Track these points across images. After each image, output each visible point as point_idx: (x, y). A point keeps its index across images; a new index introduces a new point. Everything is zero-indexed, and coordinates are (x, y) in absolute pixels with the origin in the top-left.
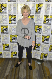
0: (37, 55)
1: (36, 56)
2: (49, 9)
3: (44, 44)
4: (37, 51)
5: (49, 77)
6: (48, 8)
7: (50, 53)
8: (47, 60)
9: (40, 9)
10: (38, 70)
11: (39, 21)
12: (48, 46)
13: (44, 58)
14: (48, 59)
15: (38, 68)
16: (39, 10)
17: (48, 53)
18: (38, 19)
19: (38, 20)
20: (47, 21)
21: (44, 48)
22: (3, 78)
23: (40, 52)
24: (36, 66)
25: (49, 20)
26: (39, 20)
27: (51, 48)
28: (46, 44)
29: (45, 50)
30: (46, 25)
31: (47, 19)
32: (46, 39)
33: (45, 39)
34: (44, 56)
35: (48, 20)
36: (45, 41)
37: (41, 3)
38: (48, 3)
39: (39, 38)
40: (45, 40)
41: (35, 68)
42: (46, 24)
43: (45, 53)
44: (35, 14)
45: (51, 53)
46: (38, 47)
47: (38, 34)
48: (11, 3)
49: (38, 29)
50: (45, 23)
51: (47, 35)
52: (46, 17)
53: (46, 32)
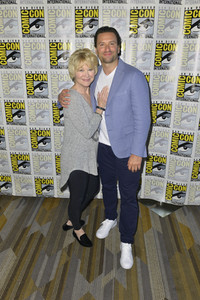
0: (157, 190)
1: (154, 192)
2: (193, 57)
3: (178, 157)
4: (157, 178)
5: (190, 250)
6: (190, 54)
7: (194, 182)
8: (186, 204)
9: (167, 57)
10: (158, 233)
11: (163, 91)
12: (188, 163)
13: (176, 198)
14: (186, 201)
15: (160, 226)
16: (163, 59)
17: (189, 183)
18: (161, 85)
19: (160, 89)
20: (188, 93)
21: (178, 168)
22: (58, 250)
23: (166, 179)
24: (152, 222)
25: (193, 88)
26: (163, 87)
27: (196, 169)
28: (182, 158)
29: (179, 174)
30: (184, 103)
31: (187, 86)
32: (183, 143)
33: (181, 143)
34: (175, 192)
35: (189, 88)
36: (182, 149)
37: (169, 40)
38: (191, 40)
39: (163, 140)
40: (179, 146)
41: (150, 227)
42: (184, 99)
43: (179, 183)
44: (152, 71)
45: (198, 183)
46: (160, 165)
47: (161, 128)
48: (84, 39)
49: (159, 112)
50: (181, 97)
51: (186, 132)
52: (185, 79)
53: (185, 121)
